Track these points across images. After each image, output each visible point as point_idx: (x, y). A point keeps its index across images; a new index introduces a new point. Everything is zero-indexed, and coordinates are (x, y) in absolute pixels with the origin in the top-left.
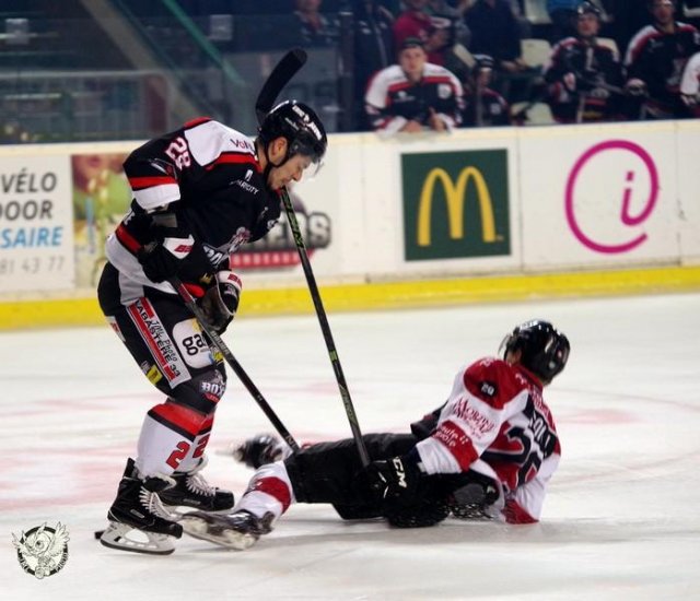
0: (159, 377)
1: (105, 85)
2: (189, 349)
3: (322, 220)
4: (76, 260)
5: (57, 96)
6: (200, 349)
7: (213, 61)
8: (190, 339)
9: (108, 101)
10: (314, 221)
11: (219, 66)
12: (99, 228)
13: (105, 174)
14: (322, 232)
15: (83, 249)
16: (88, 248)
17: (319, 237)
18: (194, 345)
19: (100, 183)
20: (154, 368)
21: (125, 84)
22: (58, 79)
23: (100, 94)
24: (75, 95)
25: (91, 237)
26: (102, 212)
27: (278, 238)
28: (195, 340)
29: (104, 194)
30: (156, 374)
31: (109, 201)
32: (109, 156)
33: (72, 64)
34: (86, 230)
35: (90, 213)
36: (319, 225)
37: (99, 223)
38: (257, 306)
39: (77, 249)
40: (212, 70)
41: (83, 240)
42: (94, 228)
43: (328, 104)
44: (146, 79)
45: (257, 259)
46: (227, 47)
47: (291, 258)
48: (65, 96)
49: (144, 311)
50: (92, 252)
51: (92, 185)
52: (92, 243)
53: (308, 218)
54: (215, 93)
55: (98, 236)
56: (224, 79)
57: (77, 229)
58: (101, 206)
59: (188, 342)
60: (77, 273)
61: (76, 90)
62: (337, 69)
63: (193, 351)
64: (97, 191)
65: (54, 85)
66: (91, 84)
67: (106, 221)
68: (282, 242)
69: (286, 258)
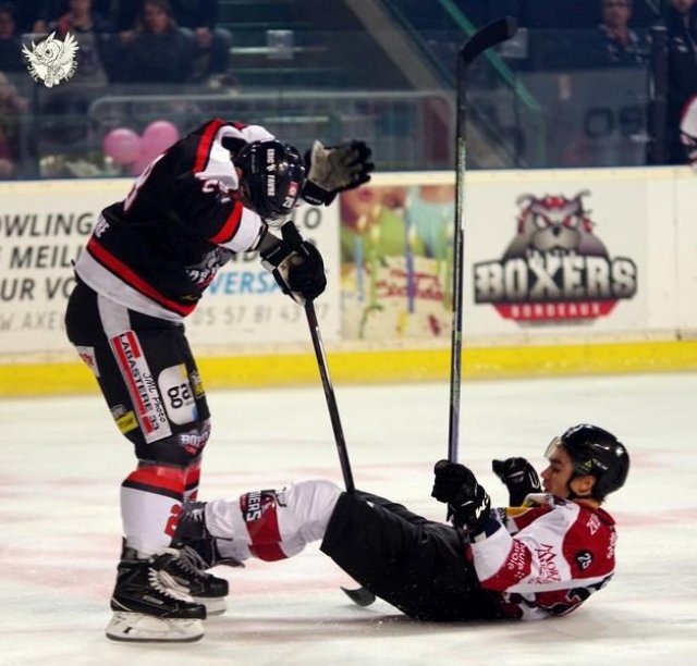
0: (134, 425)
1: (379, 108)
2: (173, 401)
3: (628, 267)
4: (343, 308)
5: (324, 119)
6: (185, 401)
7: (504, 80)
8: (176, 388)
9: (382, 126)
10: (617, 267)
11: (511, 88)
12: (369, 272)
13: (377, 209)
14: (627, 280)
15: (350, 296)
16: (357, 294)
17: (624, 286)
18: (180, 396)
19: (371, 220)
20: (130, 415)
21: (402, 107)
22: (327, 100)
23: (372, 117)
24: (345, 118)
25: (360, 281)
26: (373, 253)
27: (575, 286)
28: (181, 390)
29: (376, 232)
30: (130, 421)
31: (382, 240)
32: (382, 189)
33: (344, 83)
34: (354, 274)
35: (359, 254)
36: (623, 272)
37: (369, 266)
38: (549, 365)
39: (343, 295)
40: (503, 92)
41: (350, 286)
42: (364, 272)
43: (636, 132)
44: (426, 101)
45: (551, 309)
46: (521, 66)
47: (590, 309)
48: (333, 119)
49: (129, 348)
50: (361, 298)
51: (362, 222)
52: (361, 290)
53: (610, 264)
54: (506, 117)
55: (367, 282)
56: (517, 103)
57: (344, 273)
58: (372, 246)
59: (173, 393)
60: (344, 324)
61: (346, 113)
62: (648, 92)
63: (177, 403)
64: (367, 229)
65: (320, 107)
66: (362, 106)
67: (378, 263)
68: (580, 291)
69: (584, 309)
